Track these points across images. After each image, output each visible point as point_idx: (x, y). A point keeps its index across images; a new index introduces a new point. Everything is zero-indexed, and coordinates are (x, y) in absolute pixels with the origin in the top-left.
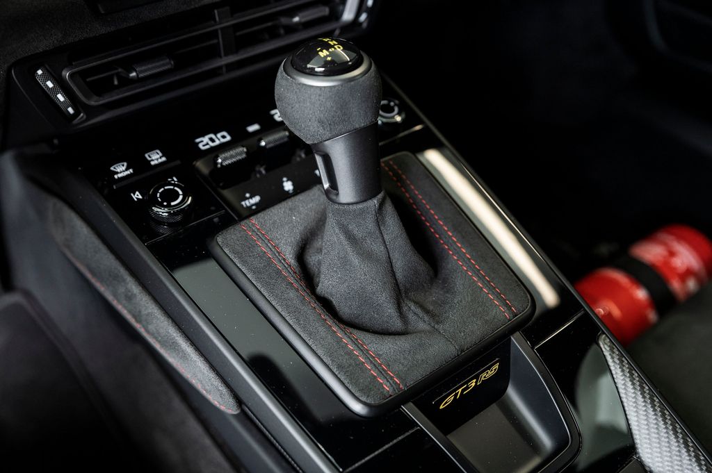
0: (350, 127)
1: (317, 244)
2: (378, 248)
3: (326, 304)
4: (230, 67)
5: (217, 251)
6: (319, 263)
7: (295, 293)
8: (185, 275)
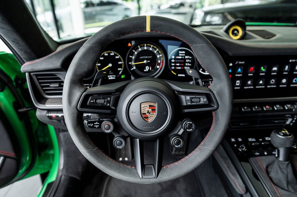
0: (286, 146)
1: (271, 167)
2: (285, 172)
3: (271, 179)
4: (259, 127)
5: (250, 161)
6: (271, 171)
7: (265, 174)
8: (244, 164)
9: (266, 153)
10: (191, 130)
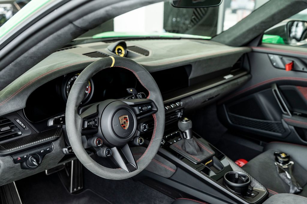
0: (189, 128)
2: (193, 145)
3: (188, 152)
6: (186, 148)
9: (175, 141)
10: (146, 129)
